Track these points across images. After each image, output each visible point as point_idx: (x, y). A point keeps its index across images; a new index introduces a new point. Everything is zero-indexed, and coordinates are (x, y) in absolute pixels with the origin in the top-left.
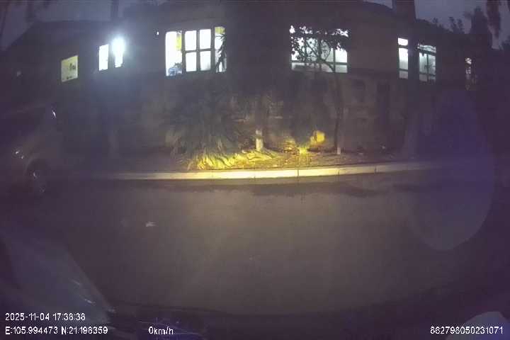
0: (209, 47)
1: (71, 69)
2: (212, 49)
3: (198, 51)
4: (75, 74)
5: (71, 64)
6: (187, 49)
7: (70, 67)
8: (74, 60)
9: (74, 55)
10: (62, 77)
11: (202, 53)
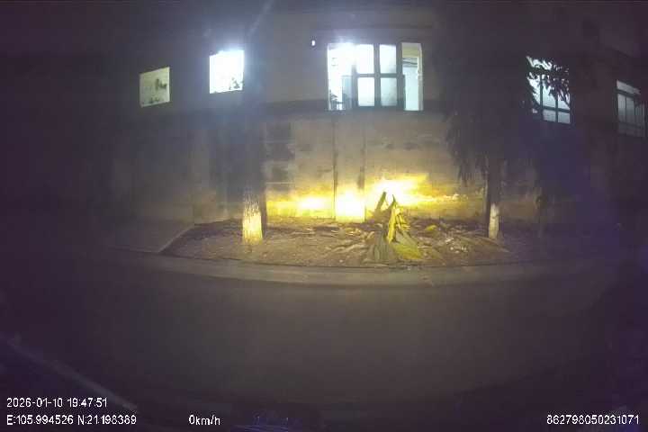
0: (395, 72)
1: (157, 89)
2: (399, 77)
3: (378, 76)
4: (166, 96)
5: (158, 80)
6: (360, 71)
7: (157, 84)
8: (164, 75)
9: (163, 67)
10: (141, 100)
11: (382, 79)
